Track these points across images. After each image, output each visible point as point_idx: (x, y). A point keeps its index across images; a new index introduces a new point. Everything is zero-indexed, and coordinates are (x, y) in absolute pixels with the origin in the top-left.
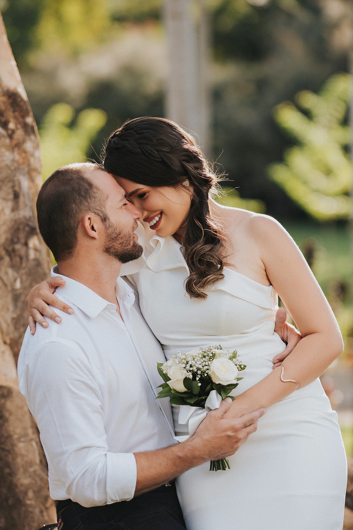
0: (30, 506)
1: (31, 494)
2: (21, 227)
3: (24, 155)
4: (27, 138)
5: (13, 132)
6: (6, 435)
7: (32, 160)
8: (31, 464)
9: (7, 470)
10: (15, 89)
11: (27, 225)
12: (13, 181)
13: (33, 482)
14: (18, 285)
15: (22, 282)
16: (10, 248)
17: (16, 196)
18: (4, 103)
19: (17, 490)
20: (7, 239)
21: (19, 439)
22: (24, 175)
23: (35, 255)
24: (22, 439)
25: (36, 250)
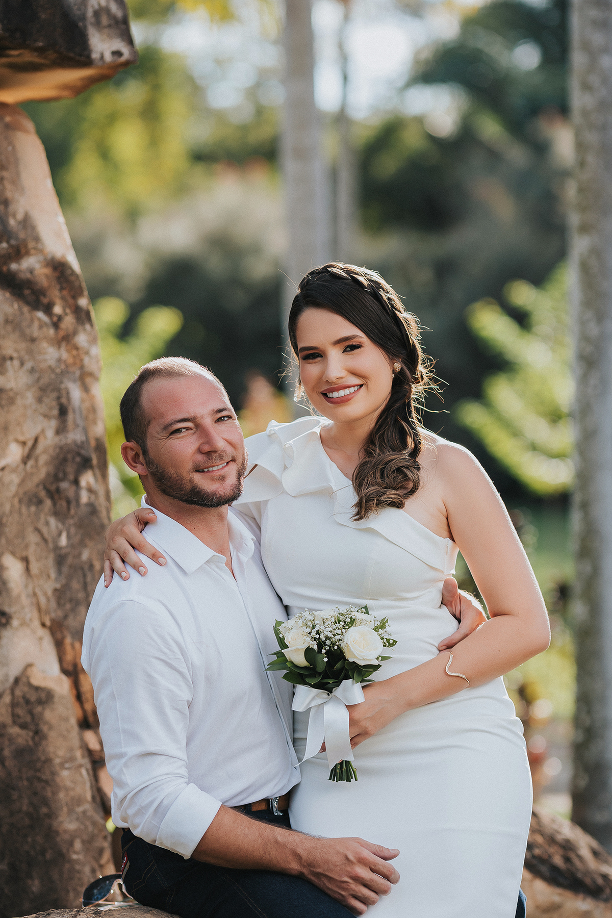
0: (77, 861)
1: (78, 845)
2: (69, 456)
3: (74, 352)
4: (80, 328)
5: (60, 318)
6: (43, 758)
7: (86, 360)
8: (79, 801)
9: (44, 810)
10: (63, 256)
11: (79, 454)
12: (59, 390)
13: (82, 827)
14: (63, 541)
15: (69, 537)
16: (53, 488)
17: (63, 411)
18: (47, 276)
19: (58, 839)
20: (48, 474)
21: (62, 765)
22: (74, 381)
23: (89, 498)
24: (67, 765)
25: (90, 490)
